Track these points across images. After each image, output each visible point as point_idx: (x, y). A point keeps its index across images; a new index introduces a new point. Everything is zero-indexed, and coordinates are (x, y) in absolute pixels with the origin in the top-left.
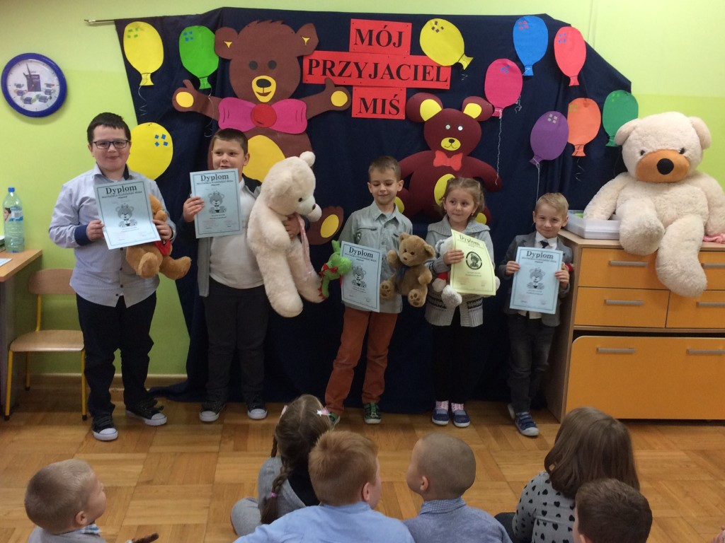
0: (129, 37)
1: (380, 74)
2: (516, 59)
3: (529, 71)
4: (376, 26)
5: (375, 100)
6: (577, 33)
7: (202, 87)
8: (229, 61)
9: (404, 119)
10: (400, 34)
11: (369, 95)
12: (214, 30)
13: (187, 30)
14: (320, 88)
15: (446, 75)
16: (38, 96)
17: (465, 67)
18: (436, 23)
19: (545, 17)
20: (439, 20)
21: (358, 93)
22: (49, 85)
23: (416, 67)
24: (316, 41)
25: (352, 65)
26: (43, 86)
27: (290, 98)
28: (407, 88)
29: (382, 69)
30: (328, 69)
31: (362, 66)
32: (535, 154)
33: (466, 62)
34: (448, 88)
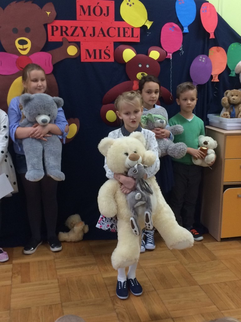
1: (97, 34)
2: (178, 23)
3: (186, 30)
4: (93, 3)
5: (95, 51)
6: (212, 7)
9: (114, 61)
10: (108, 8)
11: (91, 47)
14: (60, 44)
15: (137, 33)
17: (149, 27)
18: (129, 1)
21: (83, 46)
23: (119, 28)
24: (55, 14)
25: (79, 28)
27: (41, 51)
28: (114, 42)
29: (97, 31)
30: (64, 31)
31: (85, 29)
32: (193, 81)
33: (149, 25)
34: (139, 41)
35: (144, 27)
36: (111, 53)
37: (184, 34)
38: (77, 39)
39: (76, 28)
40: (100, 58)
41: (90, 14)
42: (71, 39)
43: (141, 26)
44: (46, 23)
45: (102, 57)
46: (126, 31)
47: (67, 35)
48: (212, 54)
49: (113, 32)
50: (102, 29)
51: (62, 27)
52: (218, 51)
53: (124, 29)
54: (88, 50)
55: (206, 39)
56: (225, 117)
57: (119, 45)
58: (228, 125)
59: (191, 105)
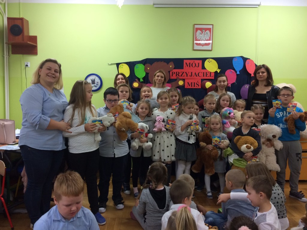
0: (120, 68)
1: (193, 75)
2: (234, 69)
3: (238, 73)
4: (191, 62)
5: (192, 83)
6: (252, 61)
7: (141, 81)
8: (149, 73)
9: (201, 88)
10: (199, 63)
11: (190, 81)
12: (144, 65)
13: (137, 65)
14: (175, 80)
15: (213, 75)
16: (94, 86)
17: (218, 72)
18: (209, 60)
19: (242, 57)
20: (210, 59)
21: (186, 81)
22: (97, 82)
23: (204, 73)
24: (174, 67)
25: (185, 73)
26: (96, 83)
27: (166, 83)
28: (201, 79)
29: (193, 74)
30: (178, 74)
31: (187, 73)
32: (242, 97)
33: (219, 71)
34: (214, 78)
35: (216, 72)
36: (200, 84)
37: (237, 75)
38: (184, 78)
39: (183, 72)
40: (194, 86)
41: (190, 67)
42: (181, 77)
44: (169, 71)
47: (179, 76)
49: (201, 75)
50: (195, 73)
51: (176, 72)
53: (206, 73)
55: (249, 76)
57: (204, 81)
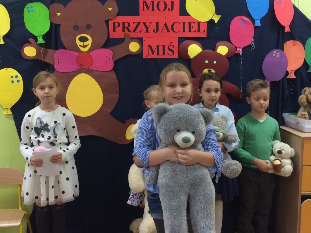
1: (161, 28)
2: (249, 16)
9: (178, 57)
11: (154, 43)
13: (29, 5)
17: (216, 22)
21: (146, 42)
24: (117, 10)
27: (101, 48)
28: (178, 37)
30: (126, 28)
32: (266, 77)
34: (206, 36)
35: (211, 21)
36: (176, 49)
37: (256, 28)
38: (140, 35)
39: (139, 23)
40: (164, 54)
41: (153, 10)
43: (208, 20)
44: (107, 19)
45: (166, 53)
46: (192, 26)
47: (129, 31)
48: (288, 48)
49: (178, 27)
51: (124, 23)
52: (294, 45)
53: (190, 23)
54: (150, 47)
55: (281, 32)
56: (303, 118)
57: (184, 41)
58: (306, 126)
59: (264, 105)
